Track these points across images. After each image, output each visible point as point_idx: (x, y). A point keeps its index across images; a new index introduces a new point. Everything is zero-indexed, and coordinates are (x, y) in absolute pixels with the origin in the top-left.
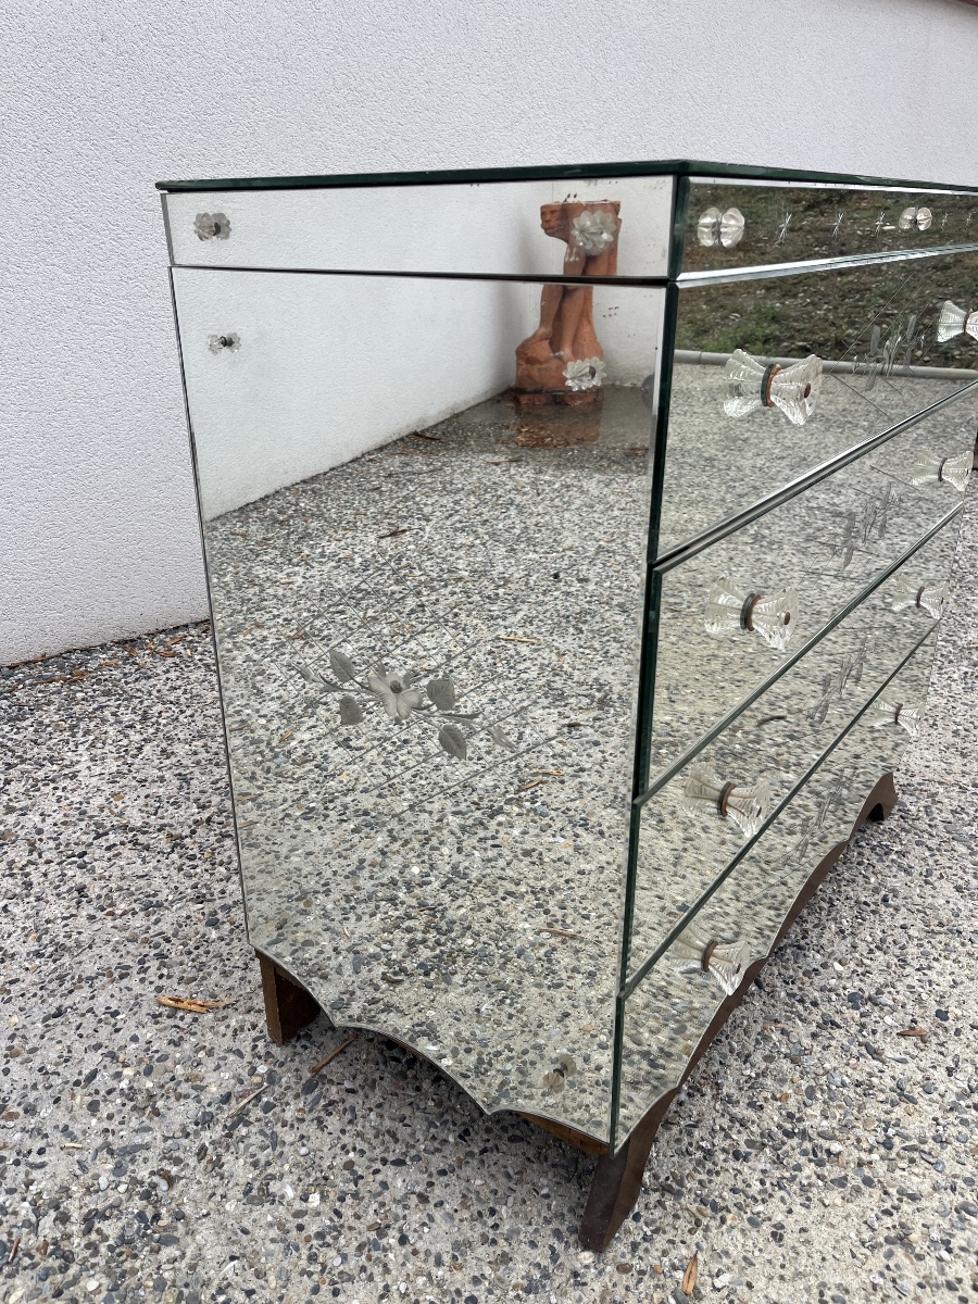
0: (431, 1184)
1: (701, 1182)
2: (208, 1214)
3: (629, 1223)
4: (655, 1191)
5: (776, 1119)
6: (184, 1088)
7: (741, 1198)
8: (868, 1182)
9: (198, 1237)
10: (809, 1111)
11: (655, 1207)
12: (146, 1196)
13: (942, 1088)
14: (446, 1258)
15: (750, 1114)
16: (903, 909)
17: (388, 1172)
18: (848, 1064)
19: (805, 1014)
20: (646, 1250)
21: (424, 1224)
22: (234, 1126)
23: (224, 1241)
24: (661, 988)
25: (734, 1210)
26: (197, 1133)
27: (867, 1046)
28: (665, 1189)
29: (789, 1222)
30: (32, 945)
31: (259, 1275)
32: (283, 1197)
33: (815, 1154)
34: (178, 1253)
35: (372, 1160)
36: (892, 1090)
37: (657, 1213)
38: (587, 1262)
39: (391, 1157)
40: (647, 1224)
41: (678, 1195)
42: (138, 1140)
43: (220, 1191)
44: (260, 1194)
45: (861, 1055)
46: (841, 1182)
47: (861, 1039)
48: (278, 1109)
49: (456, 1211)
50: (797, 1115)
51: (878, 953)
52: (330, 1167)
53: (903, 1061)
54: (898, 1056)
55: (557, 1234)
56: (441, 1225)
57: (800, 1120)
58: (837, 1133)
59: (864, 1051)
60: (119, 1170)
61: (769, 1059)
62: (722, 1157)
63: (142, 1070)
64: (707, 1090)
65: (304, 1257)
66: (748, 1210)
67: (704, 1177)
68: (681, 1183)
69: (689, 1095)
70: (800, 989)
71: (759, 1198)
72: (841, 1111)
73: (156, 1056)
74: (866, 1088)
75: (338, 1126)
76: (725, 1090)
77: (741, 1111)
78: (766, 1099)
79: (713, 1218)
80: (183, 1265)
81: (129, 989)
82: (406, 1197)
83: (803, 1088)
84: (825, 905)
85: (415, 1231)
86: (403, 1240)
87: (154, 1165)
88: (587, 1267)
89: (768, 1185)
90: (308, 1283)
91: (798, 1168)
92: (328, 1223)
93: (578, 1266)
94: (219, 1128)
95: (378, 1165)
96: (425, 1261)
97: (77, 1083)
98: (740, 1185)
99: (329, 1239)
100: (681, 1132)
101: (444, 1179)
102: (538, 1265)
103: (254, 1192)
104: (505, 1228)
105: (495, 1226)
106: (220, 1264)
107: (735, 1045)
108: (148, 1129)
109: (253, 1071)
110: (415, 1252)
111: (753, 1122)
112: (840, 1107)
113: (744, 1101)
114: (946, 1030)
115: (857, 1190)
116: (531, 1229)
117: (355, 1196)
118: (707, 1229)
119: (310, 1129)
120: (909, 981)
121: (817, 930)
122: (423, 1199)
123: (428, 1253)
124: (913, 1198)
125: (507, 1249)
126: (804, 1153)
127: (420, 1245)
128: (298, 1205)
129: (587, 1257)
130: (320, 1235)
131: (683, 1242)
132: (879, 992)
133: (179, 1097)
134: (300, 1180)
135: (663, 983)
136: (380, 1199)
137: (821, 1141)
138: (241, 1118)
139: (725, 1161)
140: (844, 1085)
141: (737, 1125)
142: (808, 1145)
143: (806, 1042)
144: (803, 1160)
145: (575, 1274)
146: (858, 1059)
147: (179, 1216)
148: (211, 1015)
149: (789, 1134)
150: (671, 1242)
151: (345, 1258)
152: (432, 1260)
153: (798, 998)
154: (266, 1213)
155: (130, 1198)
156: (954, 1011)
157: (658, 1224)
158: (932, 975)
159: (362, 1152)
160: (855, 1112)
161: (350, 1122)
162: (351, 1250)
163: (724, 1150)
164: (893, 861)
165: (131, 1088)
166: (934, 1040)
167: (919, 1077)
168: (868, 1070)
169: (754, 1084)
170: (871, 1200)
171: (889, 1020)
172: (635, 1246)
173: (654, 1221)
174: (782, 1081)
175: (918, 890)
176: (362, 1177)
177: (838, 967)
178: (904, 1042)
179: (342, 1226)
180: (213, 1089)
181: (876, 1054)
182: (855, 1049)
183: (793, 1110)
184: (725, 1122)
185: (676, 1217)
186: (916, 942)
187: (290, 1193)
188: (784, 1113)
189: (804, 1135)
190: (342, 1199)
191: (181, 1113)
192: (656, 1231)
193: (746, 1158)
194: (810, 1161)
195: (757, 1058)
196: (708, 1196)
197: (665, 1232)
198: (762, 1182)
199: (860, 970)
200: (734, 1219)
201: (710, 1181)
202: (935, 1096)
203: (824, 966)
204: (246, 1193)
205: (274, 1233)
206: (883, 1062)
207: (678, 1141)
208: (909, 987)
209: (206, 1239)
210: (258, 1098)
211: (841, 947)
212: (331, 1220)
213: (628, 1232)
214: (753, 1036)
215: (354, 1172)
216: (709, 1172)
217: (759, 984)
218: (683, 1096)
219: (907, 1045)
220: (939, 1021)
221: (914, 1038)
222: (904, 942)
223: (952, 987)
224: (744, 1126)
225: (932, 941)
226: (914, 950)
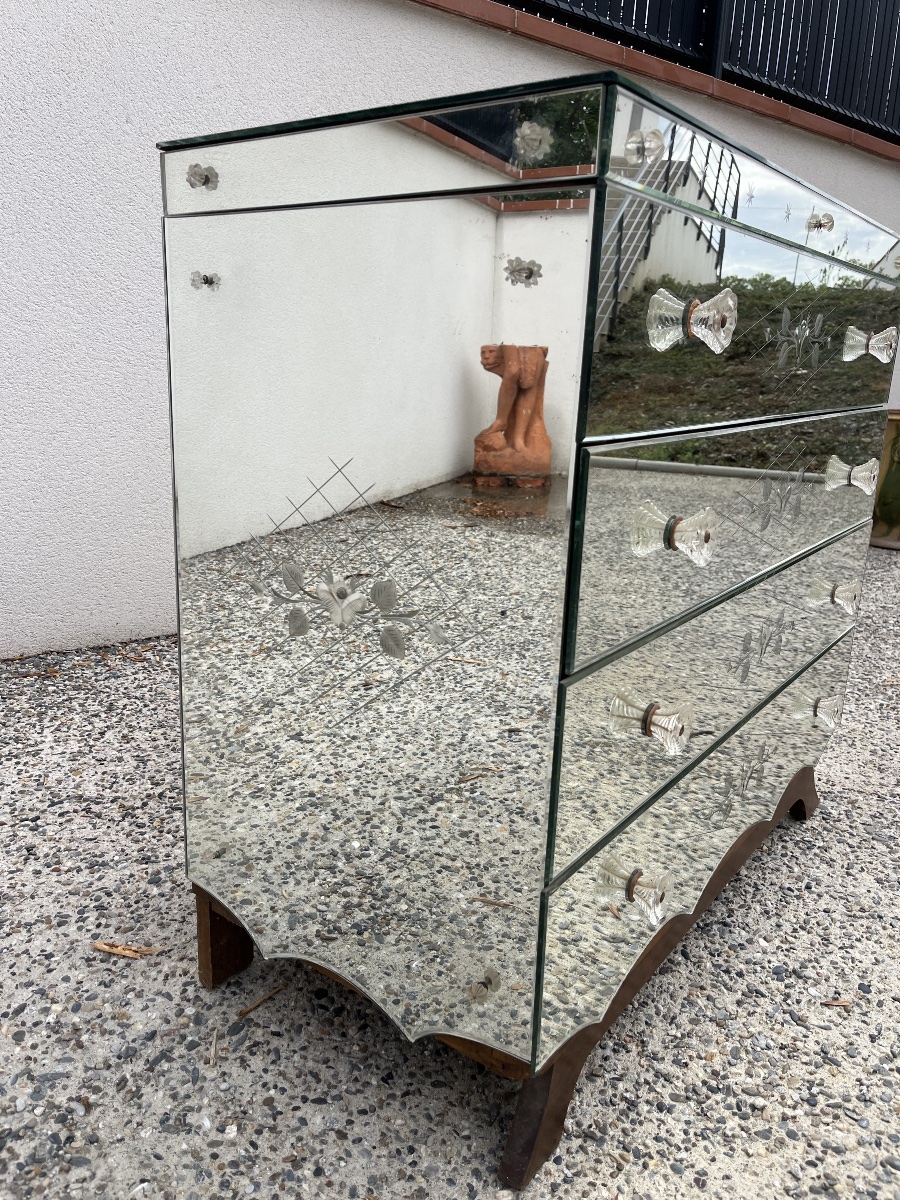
0: (350, 1122)
1: (624, 1131)
2: (122, 1139)
3: (550, 1165)
4: (577, 1137)
5: (701, 1075)
6: (110, 1025)
7: (664, 1146)
8: (792, 1135)
9: (110, 1160)
10: (733, 1069)
11: (577, 1152)
12: (62, 1120)
13: (865, 1053)
14: (361, 1192)
15: (674, 1070)
16: (826, 896)
17: (307, 1110)
18: (772, 1029)
19: (731, 983)
20: (566, 1191)
21: (341, 1159)
22: (157, 1061)
23: (136, 1165)
24: (588, 954)
25: (657, 1157)
26: (118, 1066)
27: (791, 1014)
28: (588, 1136)
29: (712, 1170)
31: (169, 1197)
32: (199, 1127)
33: (739, 1109)
34: (88, 1174)
35: (293, 1098)
36: (816, 1053)
37: (580, 1157)
39: (312, 1096)
40: (568, 1167)
41: (600, 1142)
42: (60, 1069)
43: (137, 1119)
44: (176, 1124)
45: (786, 1021)
46: (766, 1134)
47: (785, 1007)
48: (201, 1048)
49: (374, 1148)
50: (722, 1073)
51: (802, 932)
52: (250, 1103)
53: (827, 1028)
54: (822, 1024)
55: (476, 1173)
56: (359, 1162)
57: (725, 1077)
58: (762, 1090)
59: (787, 1017)
60: (37, 1095)
61: (694, 1021)
62: (646, 1108)
63: (70, 1006)
64: (632, 1047)
65: (216, 1183)
66: (671, 1157)
67: (628, 1125)
68: (603, 1131)
69: (615, 1051)
70: (726, 961)
71: (682, 1146)
72: (766, 1071)
73: (86, 995)
74: (791, 1051)
75: (262, 1066)
76: (650, 1048)
77: (666, 1067)
78: (691, 1057)
79: (636, 1164)
80: (92, 1185)
81: (66, 935)
82: (324, 1133)
83: (729, 1049)
84: (750, 889)
85: (331, 1164)
86: (318, 1172)
87: (72, 1092)
89: (692, 1135)
91: (722, 1120)
92: (243, 1153)
94: (141, 1062)
95: (298, 1103)
96: (340, 1193)
97: (5, 1015)
98: (663, 1134)
99: (242, 1168)
100: (605, 1084)
101: (364, 1118)
103: (171, 1122)
104: (424, 1165)
105: (414, 1164)
106: (131, 1186)
107: (661, 1008)
108: (70, 1060)
109: (180, 1013)
110: (330, 1184)
111: (678, 1078)
112: (764, 1066)
113: (669, 1058)
114: (869, 1001)
115: (782, 1142)
116: (450, 1168)
117: (273, 1129)
118: (629, 1174)
119: (234, 1069)
120: (832, 957)
121: (743, 910)
122: (342, 1135)
123: (342, 1185)
124: (838, 1151)
125: (424, 1185)
126: (729, 1107)
127: (336, 1178)
128: (214, 1136)
129: (505, 1195)
130: (234, 1164)
131: (604, 1185)
132: (804, 966)
133: (103, 1033)
134: (218, 1113)
135: (591, 950)
136: (298, 1134)
137: (744, 1097)
138: (165, 1054)
139: (649, 1112)
140: (768, 1047)
141: (662, 1079)
142: (732, 1100)
143: (732, 1008)
144: (727, 1113)
146: (782, 1025)
147: (93, 1140)
148: (143, 962)
149: (714, 1090)
150: (592, 1184)
151: (257, 1186)
152: (346, 1192)
153: (724, 968)
154: (181, 1143)
155: (45, 1121)
156: (876, 985)
157: (579, 1168)
158: (855, 953)
159: (283, 1090)
160: (780, 1072)
161: (273, 1062)
162: (264, 1180)
163: (648, 1102)
164: (815, 854)
165: (57, 1022)
166: (857, 1010)
167: (842, 1042)
168: (793, 1035)
169: (679, 1043)
170: (796, 1151)
171: (812, 991)
172: (554, 1187)
173: (575, 1165)
174: (707, 1042)
175: (840, 880)
176: (281, 1113)
177: (763, 943)
178: (828, 1012)
179: (257, 1157)
180: (139, 1027)
181: (800, 1021)
182: (779, 1017)
183: (718, 1068)
184: (650, 1077)
185: (598, 1161)
186: (838, 924)
187: (207, 1124)
188: (709, 1070)
189: (728, 1091)
190: (259, 1132)
191: (102, 1048)
192: (576, 1174)
193: (670, 1110)
194: (734, 1114)
195: (683, 1019)
196: (630, 1143)
197: (586, 1176)
198: (686, 1132)
199: (785, 947)
200: (656, 1165)
201: (633, 1130)
202: (859, 1059)
203: (750, 941)
204: (162, 1122)
205: (188, 1159)
206: (808, 1028)
207: (602, 1092)
208: (832, 962)
209: (119, 1164)
210: (183, 1036)
211: (767, 925)
212: (247, 1150)
213: (548, 1173)
214: (680, 1001)
215: (273, 1108)
216: (633, 1122)
217: (685, 955)
218: (608, 1052)
219: (831, 1014)
220: (862, 994)
221: (838, 1008)
222: (827, 924)
223: (874, 964)
224: (669, 1081)
225: (854, 924)
226: (837, 931)
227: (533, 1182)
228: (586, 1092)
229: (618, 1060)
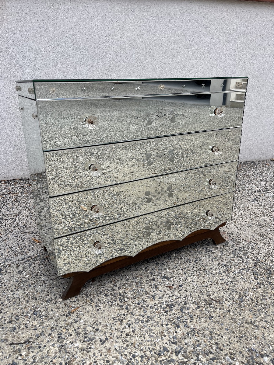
0: (47, 280)
1: (94, 296)
2: (10, 272)
3: (74, 298)
4: (84, 295)
5: (121, 292)
6: (24, 254)
7: (98, 302)
8: (127, 308)
10: (129, 293)
11: (81, 297)
12: (4, 267)
13: (164, 299)
14: (39, 292)
16: (198, 264)
17: (42, 276)
18: (148, 288)
19: (150, 276)
20: (72, 303)
21: (40, 286)
22: (26, 261)
23: (9, 277)
25: (95, 303)
26: (20, 260)
28: (86, 295)
29: (103, 309)
30: (23, 225)
31: (9, 284)
32: (23, 274)
33: (122, 300)
35: (42, 274)
36: (152, 295)
38: (60, 301)
39: (45, 274)
41: (88, 297)
42: (11, 259)
43: (15, 270)
44: (21, 273)
45: (153, 287)
46: (121, 306)
47: (156, 285)
48: (35, 261)
49: (47, 285)
51: (181, 270)
52: (34, 272)
54: (161, 290)
55: (60, 295)
56: (43, 287)
57: (126, 294)
59: (155, 287)
60: (4, 262)
63: (21, 249)
64: (113, 283)
65: (18, 283)
66: (98, 304)
68: (90, 295)
69: (109, 282)
70: (154, 272)
71: (102, 303)
73: (25, 247)
74: (146, 293)
75: (42, 267)
76: (116, 284)
77: (116, 289)
78: (123, 288)
79: (90, 303)
81: (30, 236)
82: (42, 281)
84: (179, 258)
85: (38, 286)
87: (9, 263)
88: (59, 302)
90: (15, 287)
91: (115, 301)
93: (58, 301)
94: (24, 261)
97: (10, 248)
98: (101, 300)
99: (24, 282)
100: (100, 288)
101: (50, 280)
102: (52, 298)
105: (51, 290)
107: (128, 277)
108: (14, 258)
109: (37, 254)
111: (116, 291)
113: (118, 287)
115: (123, 309)
116: (56, 293)
117: (34, 278)
118: (87, 304)
119: (37, 266)
121: (171, 262)
122: (44, 282)
124: (133, 315)
125: (49, 294)
126: (120, 299)
127: (36, 288)
128: (24, 276)
129: (61, 300)
130: (23, 281)
131: (80, 304)
132: (172, 277)
133: (22, 254)
134: (28, 272)
136: (37, 279)
137: (125, 298)
138: (28, 261)
139: (103, 295)
140: (143, 291)
142: (122, 298)
145: (56, 302)
146: (151, 288)
147: (6, 272)
148: (38, 243)
149: (120, 295)
150: (78, 303)
151: (23, 286)
152: (36, 291)
153: (152, 273)
154: (18, 275)
156: (185, 286)
157: (79, 300)
158: (189, 278)
159: (42, 272)
161: (44, 267)
162: (25, 285)
163: (104, 293)
164: (209, 254)
165: (17, 251)
166: (173, 290)
167: (161, 295)
168: (151, 290)
169: (124, 285)
170: (124, 312)
171: (167, 283)
173: (78, 299)
174: (130, 286)
175: (207, 261)
177: (168, 270)
180: (28, 255)
181: (157, 288)
183: (126, 292)
184: (110, 289)
185: (83, 300)
186: (193, 271)
187: (25, 274)
188: (124, 291)
189: (123, 296)
190: (31, 277)
191: (20, 257)
192: (77, 301)
193: (107, 296)
194: (119, 301)
195: (130, 281)
196: (93, 299)
198: (106, 301)
199: (172, 272)
200: (93, 304)
202: (160, 300)
203: (165, 269)
204: (19, 272)
205: (17, 278)
206: (156, 290)
207: (98, 289)
208: (180, 278)
209: (7, 276)
210: (34, 258)
211: (173, 267)
212: (27, 280)
213: (72, 299)
214: (133, 277)
215: (37, 274)
216: (97, 296)
217: (146, 268)
218: (107, 282)
219: (166, 289)
220: (179, 287)
221: (169, 288)
222: (190, 270)
223: (191, 282)
224: (113, 291)
225: (197, 272)
226: (190, 272)
227: (68, 299)
228: (95, 288)
229: (107, 284)
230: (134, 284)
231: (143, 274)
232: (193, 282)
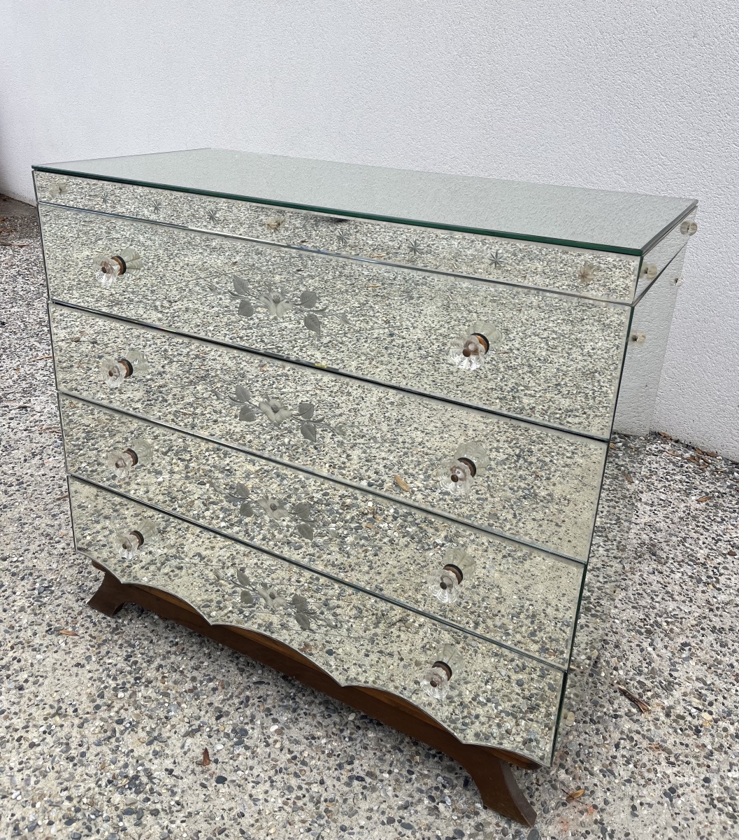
1: (116, 641)
3: (101, 615)
4: (116, 625)
5: (149, 675)
7: (102, 654)
8: (98, 707)
10: (151, 690)
11: (107, 625)
13: (156, 762)
15: (155, 664)
16: (347, 789)
18: (185, 717)
20: (86, 620)
25: (97, 651)
27: (199, 729)
28: (116, 629)
29: (84, 671)
36: (160, 734)
37: (103, 625)
40: (98, 621)
46: (101, 696)
47: (204, 728)
50: (150, 685)
53: (183, 747)
54: (186, 745)
57: (147, 686)
58: (134, 701)
59: (194, 727)
61: (194, 679)
62: (129, 650)
64: (173, 649)
66: (95, 656)
67: (119, 642)
68: (118, 634)
69: (171, 642)
70: (254, 704)
71: (101, 661)
72: (148, 706)
74: (163, 720)
76: (173, 656)
79: (95, 644)
83: (169, 691)
98: (110, 655)
100: (148, 636)
107: (206, 664)
111: (149, 666)
112: (152, 706)
113: (163, 663)
114: (206, 778)
115: (94, 701)
118: (90, 641)
124: (81, 726)
129: (88, 601)
131: (86, 632)
132: (247, 748)
139: (127, 651)
140: (169, 711)
144: (120, 682)
146: (189, 723)
149: (138, 678)
150: (88, 628)
153: (245, 701)
157: (98, 625)
158: (264, 787)
160: (147, 712)
163: (133, 652)
166: (199, 769)
169: (176, 669)
170: (86, 706)
171: (220, 747)
172: (90, 617)
173: (100, 623)
174: (175, 682)
175: (377, 808)
177: (275, 727)
181: (192, 733)
182: (197, 723)
183: (153, 684)
185: (100, 631)
188: (152, 678)
189: (134, 685)
192: (94, 624)
193: (126, 660)
194: (118, 685)
196: (108, 643)
197: (93, 627)
198: (109, 664)
199: (270, 740)
200: (92, 650)
201: (116, 645)
202: (151, 756)
203: (274, 719)
206: (184, 736)
207: (143, 635)
213: (97, 615)
216: (121, 645)
217: (259, 683)
218: (171, 639)
219: (198, 753)
220: (214, 776)
221: (202, 758)
222: (302, 778)
223: (251, 796)
224: (148, 661)
225: (306, 799)
226: (294, 782)
227: (94, 610)
228: (145, 629)
229: (165, 642)
230: (189, 686)
231: (232, 689)
232: (251, 802)
